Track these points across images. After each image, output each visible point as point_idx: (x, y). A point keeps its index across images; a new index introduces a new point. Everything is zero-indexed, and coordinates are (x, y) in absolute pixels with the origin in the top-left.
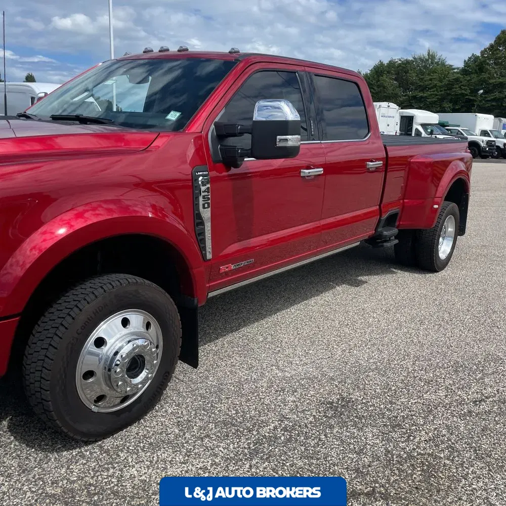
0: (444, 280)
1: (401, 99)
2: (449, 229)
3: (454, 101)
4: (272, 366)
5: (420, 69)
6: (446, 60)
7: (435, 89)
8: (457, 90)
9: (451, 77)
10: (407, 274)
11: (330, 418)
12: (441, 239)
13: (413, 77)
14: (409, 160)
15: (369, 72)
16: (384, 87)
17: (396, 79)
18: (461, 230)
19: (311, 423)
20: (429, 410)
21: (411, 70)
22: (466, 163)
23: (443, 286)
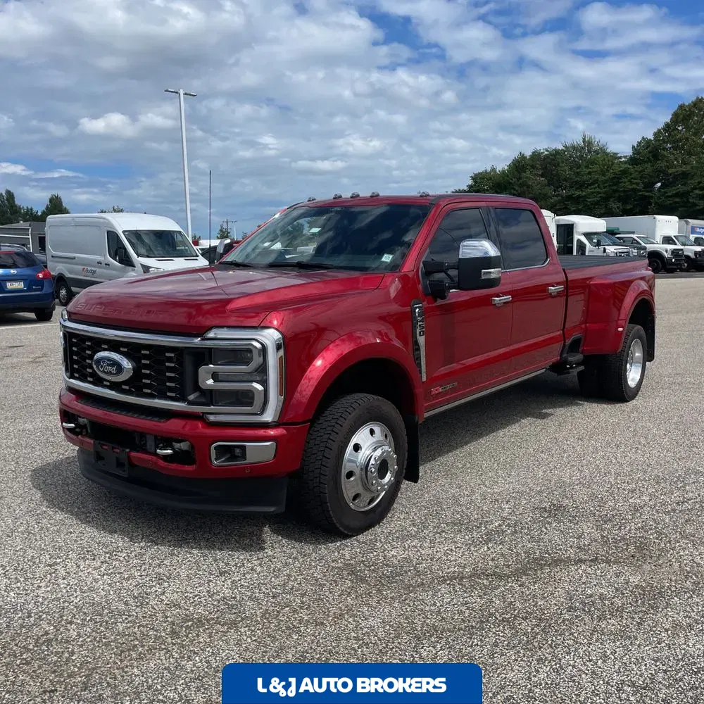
0: (636, 409)
1: (552, 201)
2: (637, 354)
3: (624, 199)
4: (479, 485)
5: (574, 161)
6: (607, 146)
7: (596, 185)
8: (626, 184)
9: (617, 169)
10: (594, 405)
11: (546, 518)
12: (628, 366)
13: (566, 171)
14: (588, 282)
15: (506, 168)
16: (528, 186)
17: (542, 176)
18: (649, 355)
19: (530, 521)
20: (636, 509)
21: (563, 162)
22: (648, 282)
23: (635, 414)
